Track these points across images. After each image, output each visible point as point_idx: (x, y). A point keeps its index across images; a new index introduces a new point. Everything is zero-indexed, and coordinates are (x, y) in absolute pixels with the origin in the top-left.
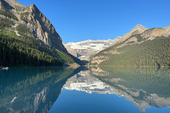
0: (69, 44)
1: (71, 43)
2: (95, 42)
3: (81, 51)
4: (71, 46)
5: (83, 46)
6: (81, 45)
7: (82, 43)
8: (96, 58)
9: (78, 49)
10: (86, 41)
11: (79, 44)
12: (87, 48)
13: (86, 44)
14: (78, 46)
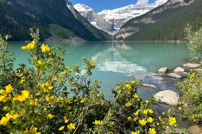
0: (103, 12)
1: (106, 11)
2: (140, 8)
3: (118, 22)
4: (107, 15)
5: (122, 15)
6: (119, 13)
7: (121, 10)
8: (122, 31)
9: (114, 19)
10: (127, 7)
11: (117, 12)
12: (128, 17)
13: (126, 11)
14: (115, 14)
